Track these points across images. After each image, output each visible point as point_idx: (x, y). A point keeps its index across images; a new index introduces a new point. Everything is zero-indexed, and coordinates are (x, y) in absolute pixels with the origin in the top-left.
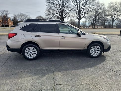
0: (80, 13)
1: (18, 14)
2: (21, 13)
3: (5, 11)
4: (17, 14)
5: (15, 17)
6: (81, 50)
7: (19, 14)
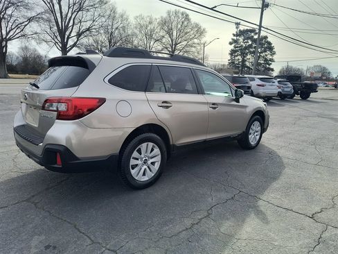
0: (65, 32)
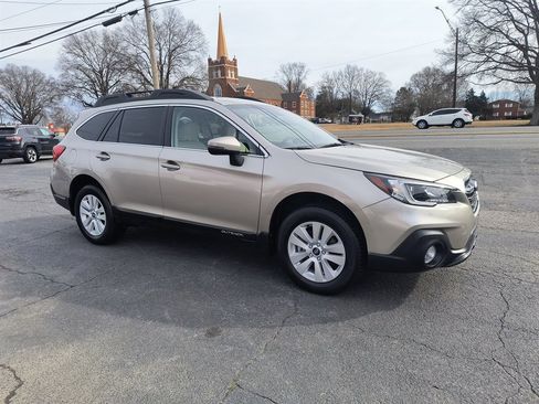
1: (337, 71)
2: (348, 67)
3: (295, 65)
4: (334, 73)
5: (325, 84)
6: (247, 236)
7: (340, 74)
